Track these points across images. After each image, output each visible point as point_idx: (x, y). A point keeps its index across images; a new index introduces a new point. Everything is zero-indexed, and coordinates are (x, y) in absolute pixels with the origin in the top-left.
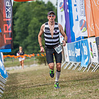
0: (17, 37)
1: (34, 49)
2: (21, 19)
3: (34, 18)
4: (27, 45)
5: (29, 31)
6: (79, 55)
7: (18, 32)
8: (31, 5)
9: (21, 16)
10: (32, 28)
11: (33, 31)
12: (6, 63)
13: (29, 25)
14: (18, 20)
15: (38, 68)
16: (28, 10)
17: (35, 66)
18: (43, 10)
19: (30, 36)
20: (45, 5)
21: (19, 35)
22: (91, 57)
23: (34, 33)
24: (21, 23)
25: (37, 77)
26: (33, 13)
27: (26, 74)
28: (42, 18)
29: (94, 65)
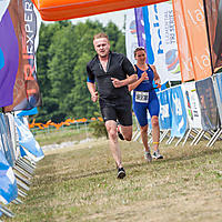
0: (55, 91)
1: (86, 112)
2: (59, 57)
3: (84, 54)
5: (76, 78)
7: (55, 80)
8: (76, 30)
9: (59, 51)
10: (81, 72)
13: (76, 68)
14: (55, 59)
15: (95, 144)
16: (72, 38)
17: (89, 142)
21: (58, 86)
24: (59, 64)
25: (92, 159)
26: (83, 44)
27: (70, 156)
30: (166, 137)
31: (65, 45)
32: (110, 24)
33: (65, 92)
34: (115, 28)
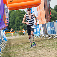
0: (11, 25)
1: (17, 29)
3: (17, 17)
4: (15, 28)
5: (15, 22)
6: (36, 31)
7: (11, 22)
11: (17, 22)
12: (6, 35)
13: (15, 20)
14: (11, 18)
16: (15, 14)
17: (18, 36)
18: (21, 13)
19: (16, 24)
20: (22, 12)
22: (41, 32)
23: (18, 23)
26: (17, 15)
28: (21, 17)
29: (41, 35)
30: (35, 36)
31: (13, 15)
32: (23, 10)
33: (13, 25)
34: (24, 11)
